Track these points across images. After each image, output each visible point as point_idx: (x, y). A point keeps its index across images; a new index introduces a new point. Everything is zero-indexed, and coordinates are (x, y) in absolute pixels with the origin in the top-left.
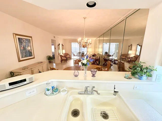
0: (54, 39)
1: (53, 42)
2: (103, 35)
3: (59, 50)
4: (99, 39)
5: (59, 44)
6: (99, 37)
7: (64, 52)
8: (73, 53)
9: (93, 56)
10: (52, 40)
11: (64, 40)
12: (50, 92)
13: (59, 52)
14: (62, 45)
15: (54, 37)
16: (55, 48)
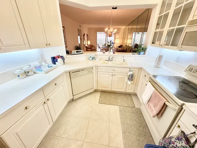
0: (79, 28)
1: (79, 32)
2: (132, 23)
3: (84, 41)
4: (128, 27)
5: (85, 34)
6: (129, 25)
7: (89, 43)
8: (98, 45)
9: (119, 47)
10: (78, 30)
11: (89, 29)
12: (91, 58)
13: (84, 44)
14: (87, 36)
15: (80, 26)
16: (81, 39)
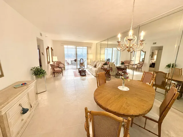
3: (48, 57)
5: (48, 47)
7: (56, 59)
11: (54, 42)
14: (52, 49)
15: (41, 35)
16: (42, 54)
